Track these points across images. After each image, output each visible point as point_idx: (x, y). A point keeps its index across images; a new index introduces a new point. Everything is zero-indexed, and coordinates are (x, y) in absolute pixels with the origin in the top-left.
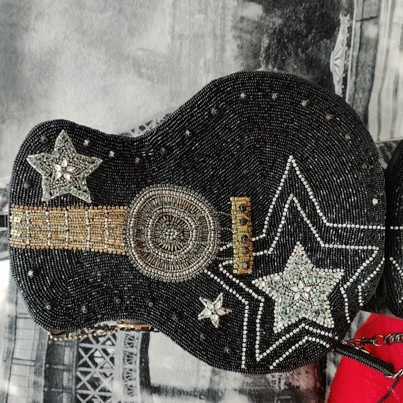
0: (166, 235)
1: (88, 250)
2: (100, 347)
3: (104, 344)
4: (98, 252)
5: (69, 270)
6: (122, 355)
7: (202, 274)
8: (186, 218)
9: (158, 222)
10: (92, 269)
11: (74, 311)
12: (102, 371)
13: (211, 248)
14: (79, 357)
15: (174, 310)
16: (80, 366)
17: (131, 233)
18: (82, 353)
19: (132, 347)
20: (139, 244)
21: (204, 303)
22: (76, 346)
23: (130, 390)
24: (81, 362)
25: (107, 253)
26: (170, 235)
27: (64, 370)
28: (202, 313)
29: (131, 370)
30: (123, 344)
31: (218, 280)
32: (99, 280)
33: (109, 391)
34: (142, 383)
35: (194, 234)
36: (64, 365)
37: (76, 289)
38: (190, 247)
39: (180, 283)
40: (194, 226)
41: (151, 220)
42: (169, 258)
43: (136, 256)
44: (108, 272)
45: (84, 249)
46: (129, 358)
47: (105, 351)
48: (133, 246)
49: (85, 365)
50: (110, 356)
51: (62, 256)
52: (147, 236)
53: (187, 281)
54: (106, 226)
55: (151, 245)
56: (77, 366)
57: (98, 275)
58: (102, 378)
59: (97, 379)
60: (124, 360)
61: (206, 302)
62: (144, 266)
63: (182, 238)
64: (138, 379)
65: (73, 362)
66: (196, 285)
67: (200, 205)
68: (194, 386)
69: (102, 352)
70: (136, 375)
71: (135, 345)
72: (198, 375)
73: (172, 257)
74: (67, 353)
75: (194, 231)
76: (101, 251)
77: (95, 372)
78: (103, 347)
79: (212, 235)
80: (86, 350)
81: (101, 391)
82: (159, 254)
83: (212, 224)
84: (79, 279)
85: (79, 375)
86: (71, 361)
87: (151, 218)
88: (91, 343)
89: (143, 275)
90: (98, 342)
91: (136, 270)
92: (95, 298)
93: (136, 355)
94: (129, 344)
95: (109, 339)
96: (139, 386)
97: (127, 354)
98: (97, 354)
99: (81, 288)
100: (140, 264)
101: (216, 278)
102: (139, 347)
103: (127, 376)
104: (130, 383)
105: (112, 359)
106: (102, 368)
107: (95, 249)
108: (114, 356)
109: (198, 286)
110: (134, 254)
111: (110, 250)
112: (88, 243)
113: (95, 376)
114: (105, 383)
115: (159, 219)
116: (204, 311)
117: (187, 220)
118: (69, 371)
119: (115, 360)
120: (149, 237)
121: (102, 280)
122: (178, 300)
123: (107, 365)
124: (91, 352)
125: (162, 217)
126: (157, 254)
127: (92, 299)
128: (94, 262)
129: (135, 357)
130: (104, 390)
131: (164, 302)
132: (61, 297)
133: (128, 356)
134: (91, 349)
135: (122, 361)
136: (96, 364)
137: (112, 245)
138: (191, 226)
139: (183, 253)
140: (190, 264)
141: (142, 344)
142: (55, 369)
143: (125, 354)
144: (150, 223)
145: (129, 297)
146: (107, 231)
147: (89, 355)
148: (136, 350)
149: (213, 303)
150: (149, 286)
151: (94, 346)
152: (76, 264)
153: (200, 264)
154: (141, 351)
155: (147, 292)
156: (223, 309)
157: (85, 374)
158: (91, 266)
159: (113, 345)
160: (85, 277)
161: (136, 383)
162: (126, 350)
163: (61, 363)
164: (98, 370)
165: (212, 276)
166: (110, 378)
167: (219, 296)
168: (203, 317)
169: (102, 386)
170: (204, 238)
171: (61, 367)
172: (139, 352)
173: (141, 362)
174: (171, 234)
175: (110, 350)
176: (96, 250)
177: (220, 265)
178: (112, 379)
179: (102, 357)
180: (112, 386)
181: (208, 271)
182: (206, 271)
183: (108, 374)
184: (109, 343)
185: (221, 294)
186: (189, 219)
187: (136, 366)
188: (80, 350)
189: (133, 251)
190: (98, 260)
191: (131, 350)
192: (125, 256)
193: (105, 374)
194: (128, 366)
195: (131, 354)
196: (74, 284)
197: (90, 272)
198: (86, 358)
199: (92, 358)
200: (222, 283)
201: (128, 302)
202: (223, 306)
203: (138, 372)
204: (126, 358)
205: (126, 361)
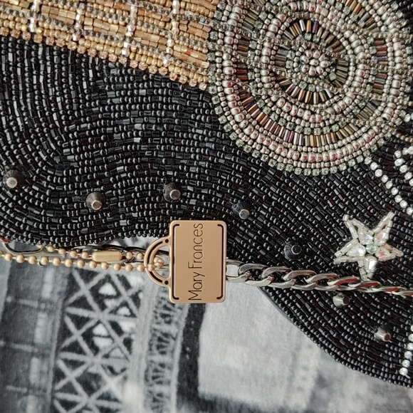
0: (299, 62)
1: (123, 61)
2: (105, 316)
3: (114, 311)
4: (146, 72)
5: (71, 104)
6: (147, 336)
7: (359, 165)
8: (347, 34)
9: (287, 29)
10: (125, 110)
11: (70, 202)
12: (105, 362)
13: (387, 111)
14: (65, 332)
15: (289, 234)
16: (65, 349)
17: (227, 40)
18: (71, 326)
19: (169, 323)
20: (241, 71)
21: (352, 230)
22: (59, 312)
23: (156, 401)
24: (68, 342)
25: (166, 80)
26: (308, 64)
27: (33, 354)
28: (344, 250)
29: (162, 365)
30: (150, 316)
31: (389, 185)
32: (137, 140)
33: (116, 400)
34: (180, 391)
35: (359, 73)
36: (33, 344)
37: (82, 152)
38: (346, 100)
39: (310, 177)
40: (361, 56)
41: (274, 21)
42: (297, 117)
43: (229, 98)
44: (161, 124)
45: (113, 58)
46: (160, 342)
47: (116, 326)
48: (226, 71)
49: (75, 348)
50: (125, 336)
51: (60, 66)
52: (260, 56)
53: (327, 176)
54: (174, 11)
55: (264, 79)
56: (59, 349)
57: (137, 126)
58: (105, 376)
59: (97, 377)
60: (150, 345)
61: (356, 228)
62: (242, 125)
63: (333, 77)
64: (175, 382)
65: (52, 340)
66: (344, 187)
67: (380, 11)
68: (281, 404)
69: (109, 327)
70: (173, 375)
71: (175, 319)
72: (290, 386)
73: (306, 115)
74: (41, 323)
75: (360, 66)
76: (152, 70)
77: (93, 364)
78: (113, 318)
79: (395, 84)
80: (80, 322)
81: (101, 398)
82: (279, 104)
83: (397, 60)
84: (93, 128)
85: (62, 365)
86: (48, 339)
87: (274, 17)
88: (89, 308)
89: (235, 146)
90: (103, 307)
91: (223, 131)
92: (121, 180)
93: (175, 339)
94: (164, 316)
95: (125, 304)
96: (174, 397)
97: (158, 334)
98: (100, 330)
99: (93, 150)
100: (234, 118)
101: (385, 178)
102: (183, 324)
103: (154, 376)
104: (158, 389)
105: (128, 343)
106: (107, 356)
107: (140, 63)
108: (133, 337)
109: (347, 190)
110: (225, 92)
111: (175, 71)
112: (126, 45)
113: (93, 370)
114: (111, 384)
115: (291, 24)
116: (349, 245)
117: (347, 39)
118: (43, 356)
119: (135, 346)
120: (264, 59)
121: (144, 141)
122: (301, 214)
123: (117, 353)
124: (89, 325)
125: (297, 21)
126: (274, 103)
127: (116, 182)
128: (132, 95)
129: (172, 342)
130: (107, 397)
131: (270, 214)
132: (44, 163)
133: (160, 339)
134: (88, 319)
135: (146, 347)
136: (95, 350)
137: (182, 61)
138: (355, 54)
139: (329, 111)
140: (337, 139)
141: (189, 317)
142: (15, 351)
143: (154, 335)
144: (271, 28)
145: (197, 191)
146: (174, 23)
147: (84, 330)
148: (176, 330)
149: (371, 232)
150: (245, 173)
151: (95, 314)
152: (90, 93)
153: (360, 141)
154: (186, 332)
155: (238, 186)
156: (388, 246)
157: (74, 364)
158: (124, 103)
159: (133, 315)
160: (105, 127)
161: (171, 390)
162: (157, 327)
163: (29, 340)
164: (99, 359)
165: (378, 173)
166: (120, 377)
167: (385, 219)
168: (344, 259)
169: (104, 389)
170: (377, 88)
171: (27, 348)
172: (181, 334)
173: (184, 352)
174: (312, 62)
175: (126, 325)
176: (142, 67)
177: (397, 154)
178: (125, 378)
179: (109, 337)
180: (123, 391)
181: (373, 160)
182: (368, 161)
183: (117, 369)
184: (124, 311)
185: (391, 215)
186: (352, 38)
187: (173, 358)
188: (68, 321)
189: (225, 83)
190: (143, 92)
191: (166, 328)
192: (205, 93)
193: (111, 369)
194: (158, 358)
195: (166, 335)
196: (79, 138)
197: (120, 118)
198: (77, 335)
199: (88, 336)
200: (395, 191)
201: (193, 202)
202: (389, 242)
203: (176, 371)
204: (156, 343)
205: (154, 348)
